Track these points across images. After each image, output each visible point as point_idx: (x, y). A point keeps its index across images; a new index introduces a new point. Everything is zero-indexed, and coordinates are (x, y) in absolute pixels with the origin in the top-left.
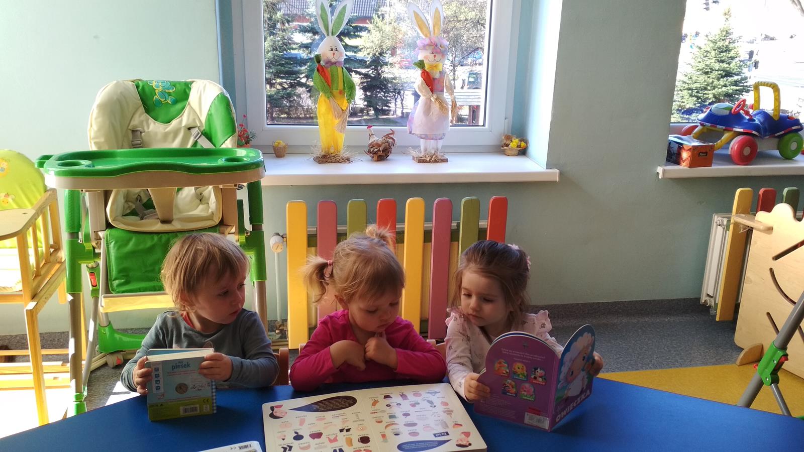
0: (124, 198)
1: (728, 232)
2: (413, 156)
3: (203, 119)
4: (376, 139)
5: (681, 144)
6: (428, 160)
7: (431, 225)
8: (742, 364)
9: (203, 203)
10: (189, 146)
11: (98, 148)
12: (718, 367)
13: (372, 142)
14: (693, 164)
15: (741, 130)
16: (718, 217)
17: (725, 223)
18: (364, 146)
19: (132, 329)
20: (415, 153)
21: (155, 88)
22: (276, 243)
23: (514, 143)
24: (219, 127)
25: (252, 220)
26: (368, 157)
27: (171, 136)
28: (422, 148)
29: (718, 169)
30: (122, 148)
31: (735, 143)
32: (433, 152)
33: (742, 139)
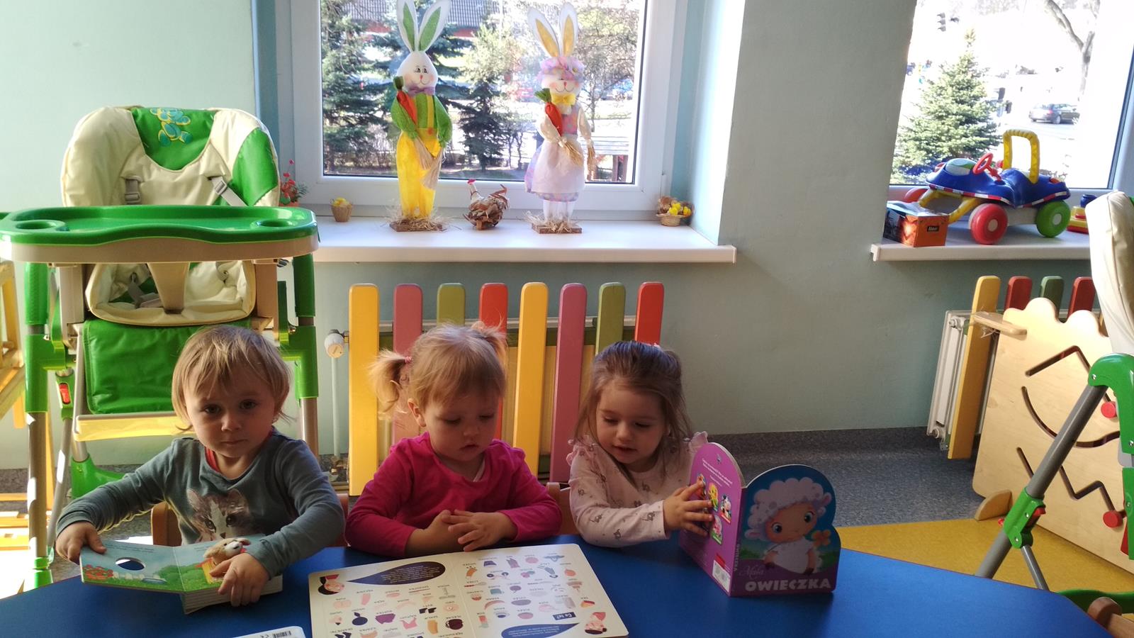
0: (112, 276)
1: (965, 336)
2: (533, 224)
3: (231, 164)
4: (480, 198)
5: (904, 214)
6: (554, 229)
7: (557, 321)
8: (982, 519)
9: (228, 284)
10: (209, 203)
11: (76, 203)
12: (950, 523)
13: (475, 203)
14: (920, 242)
15: (986, 196)
16: (952, 316)
17: (962, 323)
18: (463, 209)
19: (120, 466)
20: (535, 220)
21: (161, 119)
22: (334, 344)
23: (675, 208)
24: (253, 177)
25: (298, 311)
26: (469, 224)
27: (183, 188)
28: (546, 213)
29: (954, 249)
30: (110, 204)
31: (977, 214)
32: (561, 218)
33: (985, 209)
